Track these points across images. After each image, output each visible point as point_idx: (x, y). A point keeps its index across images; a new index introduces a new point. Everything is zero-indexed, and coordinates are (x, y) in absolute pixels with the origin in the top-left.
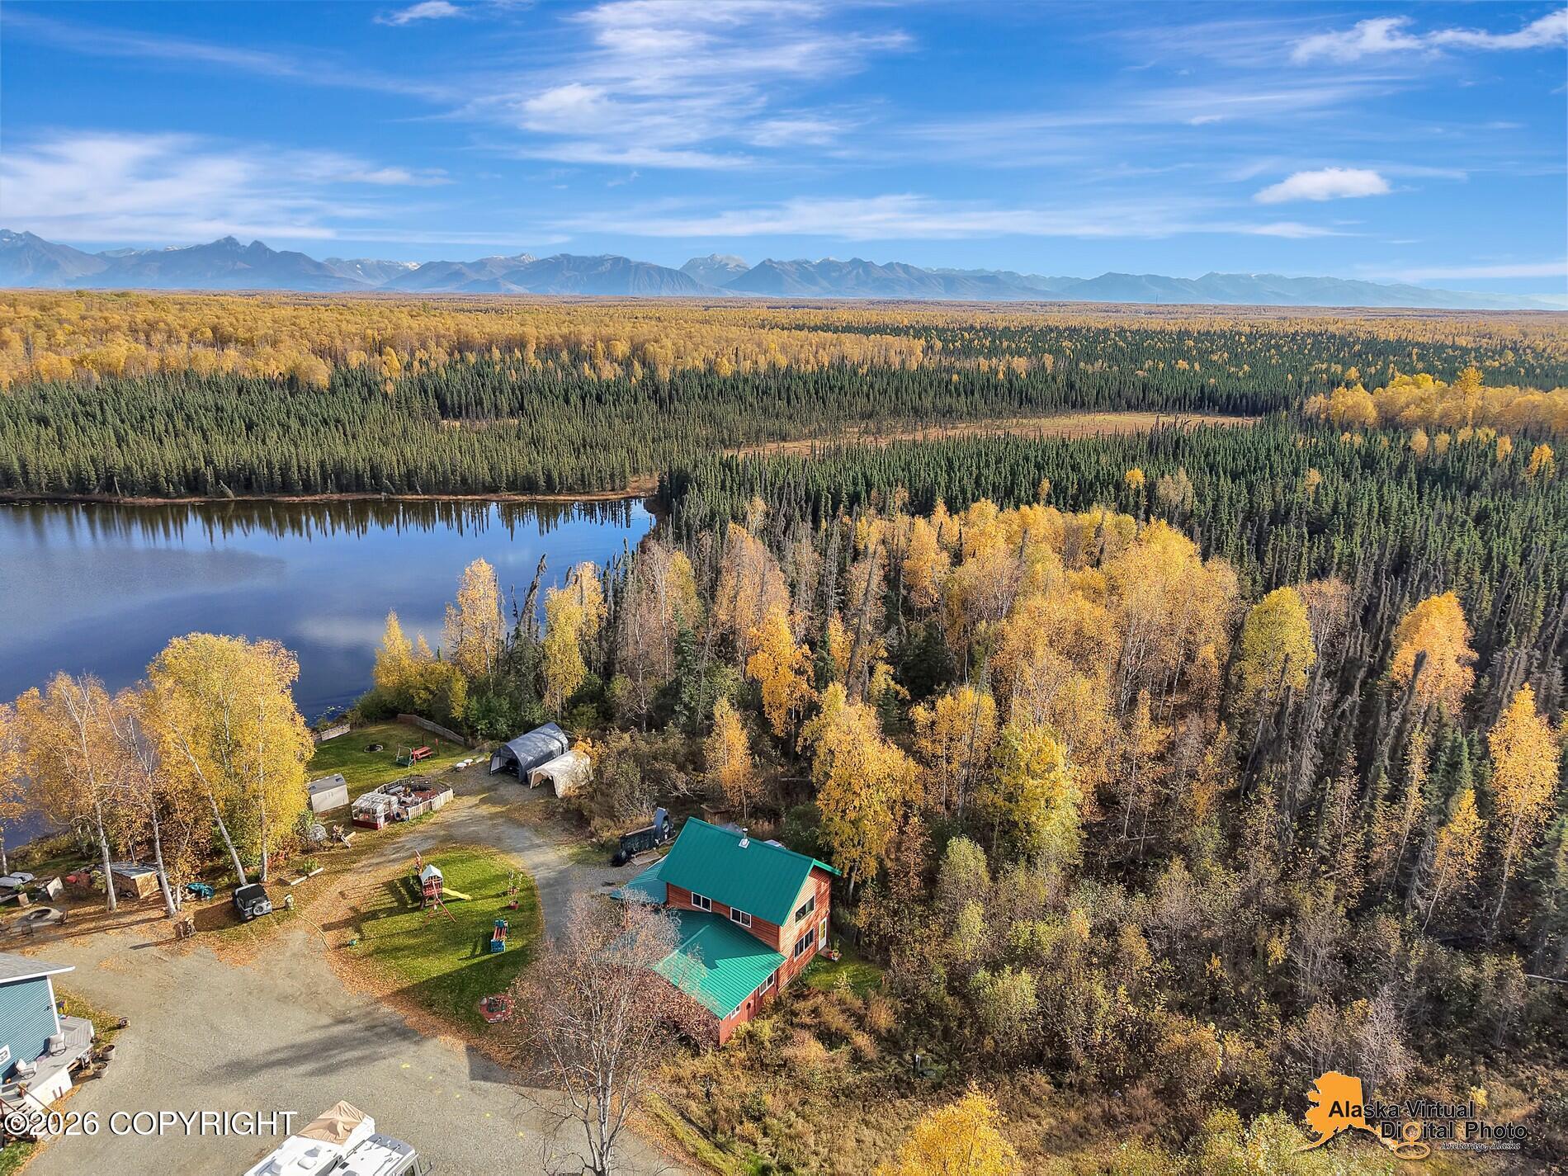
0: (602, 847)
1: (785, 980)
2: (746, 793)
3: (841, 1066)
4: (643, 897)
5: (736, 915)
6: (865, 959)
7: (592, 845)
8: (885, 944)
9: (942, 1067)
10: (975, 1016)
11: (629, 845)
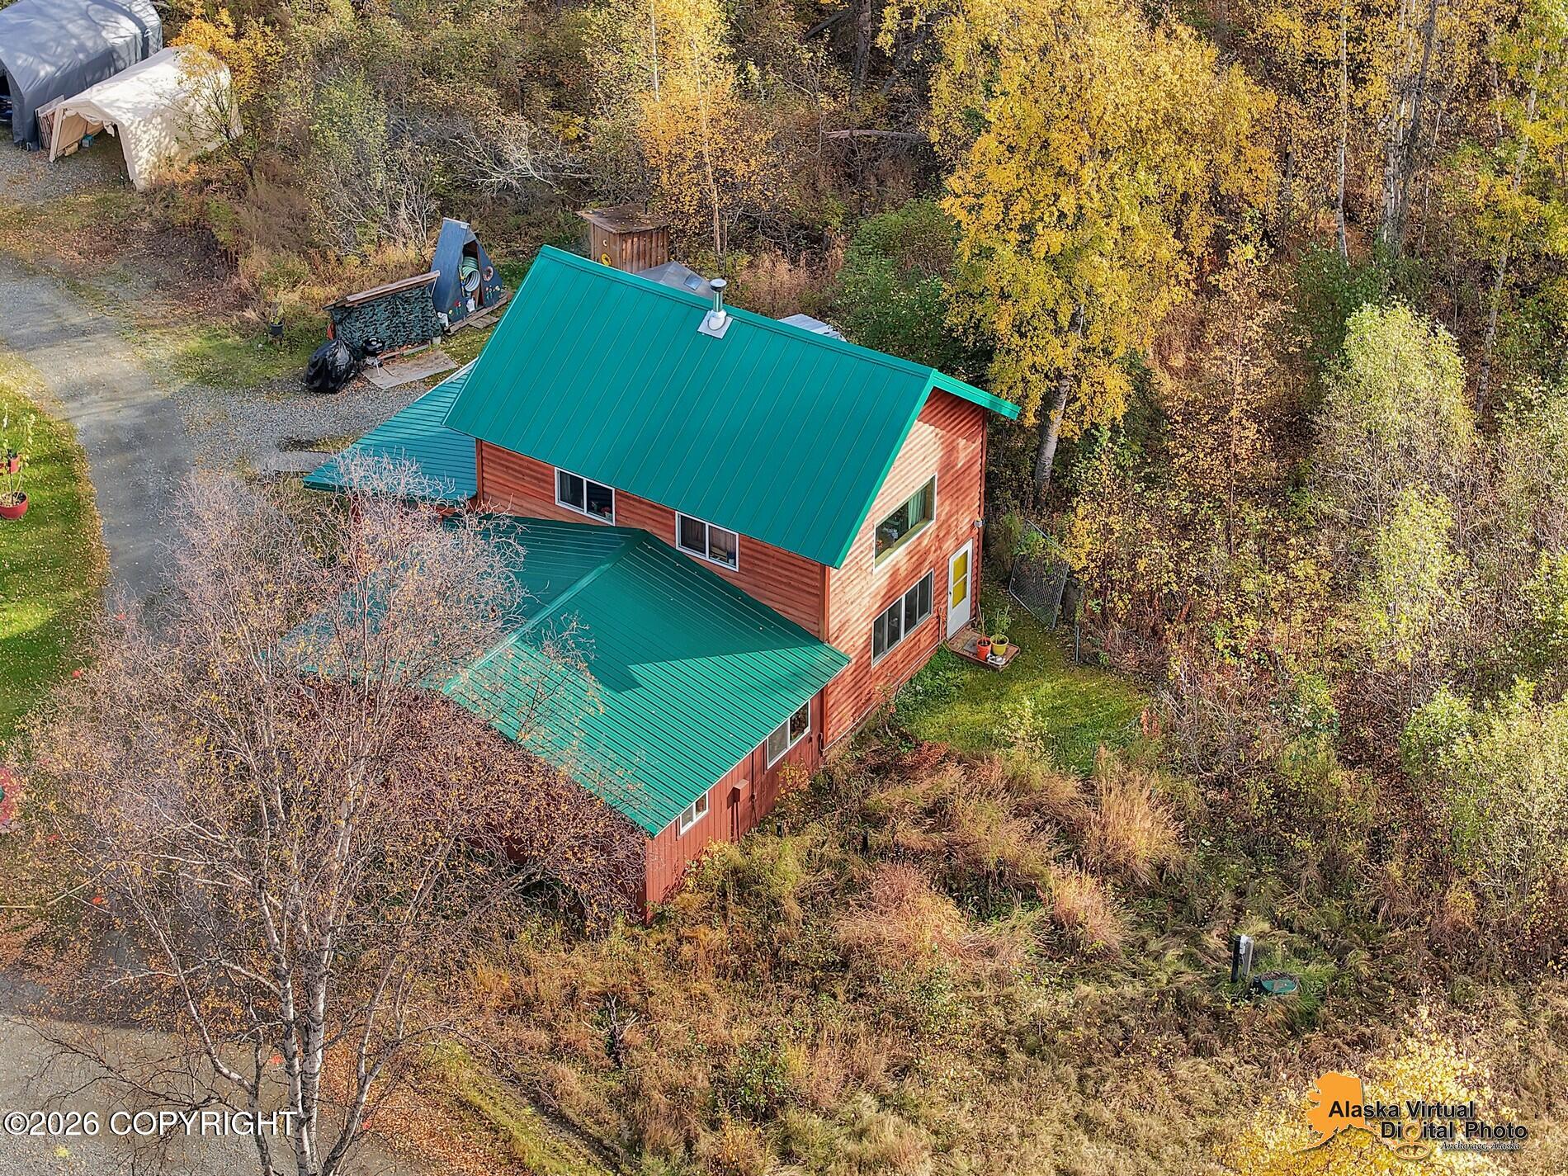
0: (276, 333)
1: (842, 723)
2: (722, 176)
3: (1016, 967)
4: (406, 479)
5: (692, 535)
6: (1089, 661)
7: (245, 330)
8: (1149, 620)
9: (1318, 970)
10: (1423, 826)
11: (356, 331)
